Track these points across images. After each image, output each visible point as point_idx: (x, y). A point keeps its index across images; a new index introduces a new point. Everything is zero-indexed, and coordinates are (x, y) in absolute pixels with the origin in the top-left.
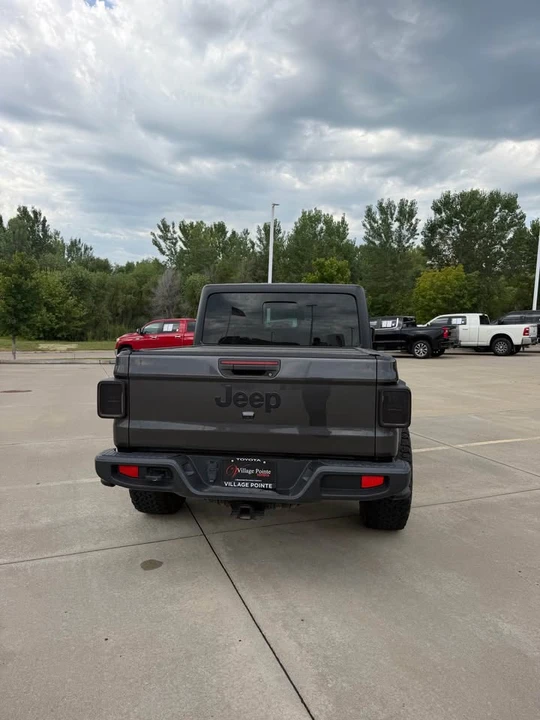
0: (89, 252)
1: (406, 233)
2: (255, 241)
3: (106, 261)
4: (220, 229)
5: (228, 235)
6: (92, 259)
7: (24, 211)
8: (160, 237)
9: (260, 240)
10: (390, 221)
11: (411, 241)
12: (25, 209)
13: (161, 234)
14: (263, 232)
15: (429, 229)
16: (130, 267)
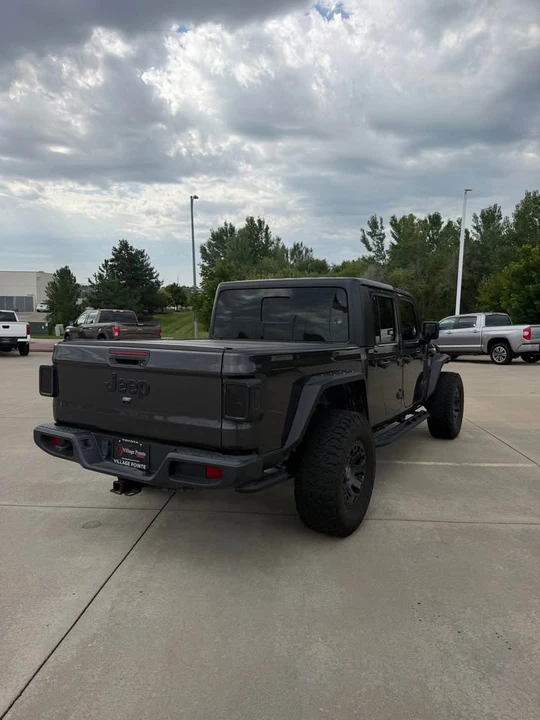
0: (309, 254)
2: (470, 229)
3: (324, 261)
4: (436, 220)
5: (443, 226)
6: (312, 261)
7: (251, 221)
8: (369, 234)
9: (476, 228)
12: (252, 219)
13: (370, 230)
14: (480, 219)
16: (345, 265)
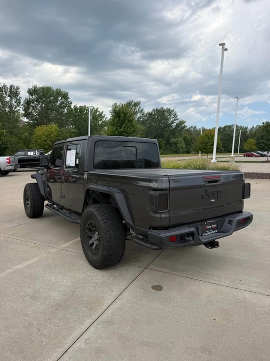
1: (15, 104)
10: (5, 95)
11: (18, 108)
15: (26, 103)
